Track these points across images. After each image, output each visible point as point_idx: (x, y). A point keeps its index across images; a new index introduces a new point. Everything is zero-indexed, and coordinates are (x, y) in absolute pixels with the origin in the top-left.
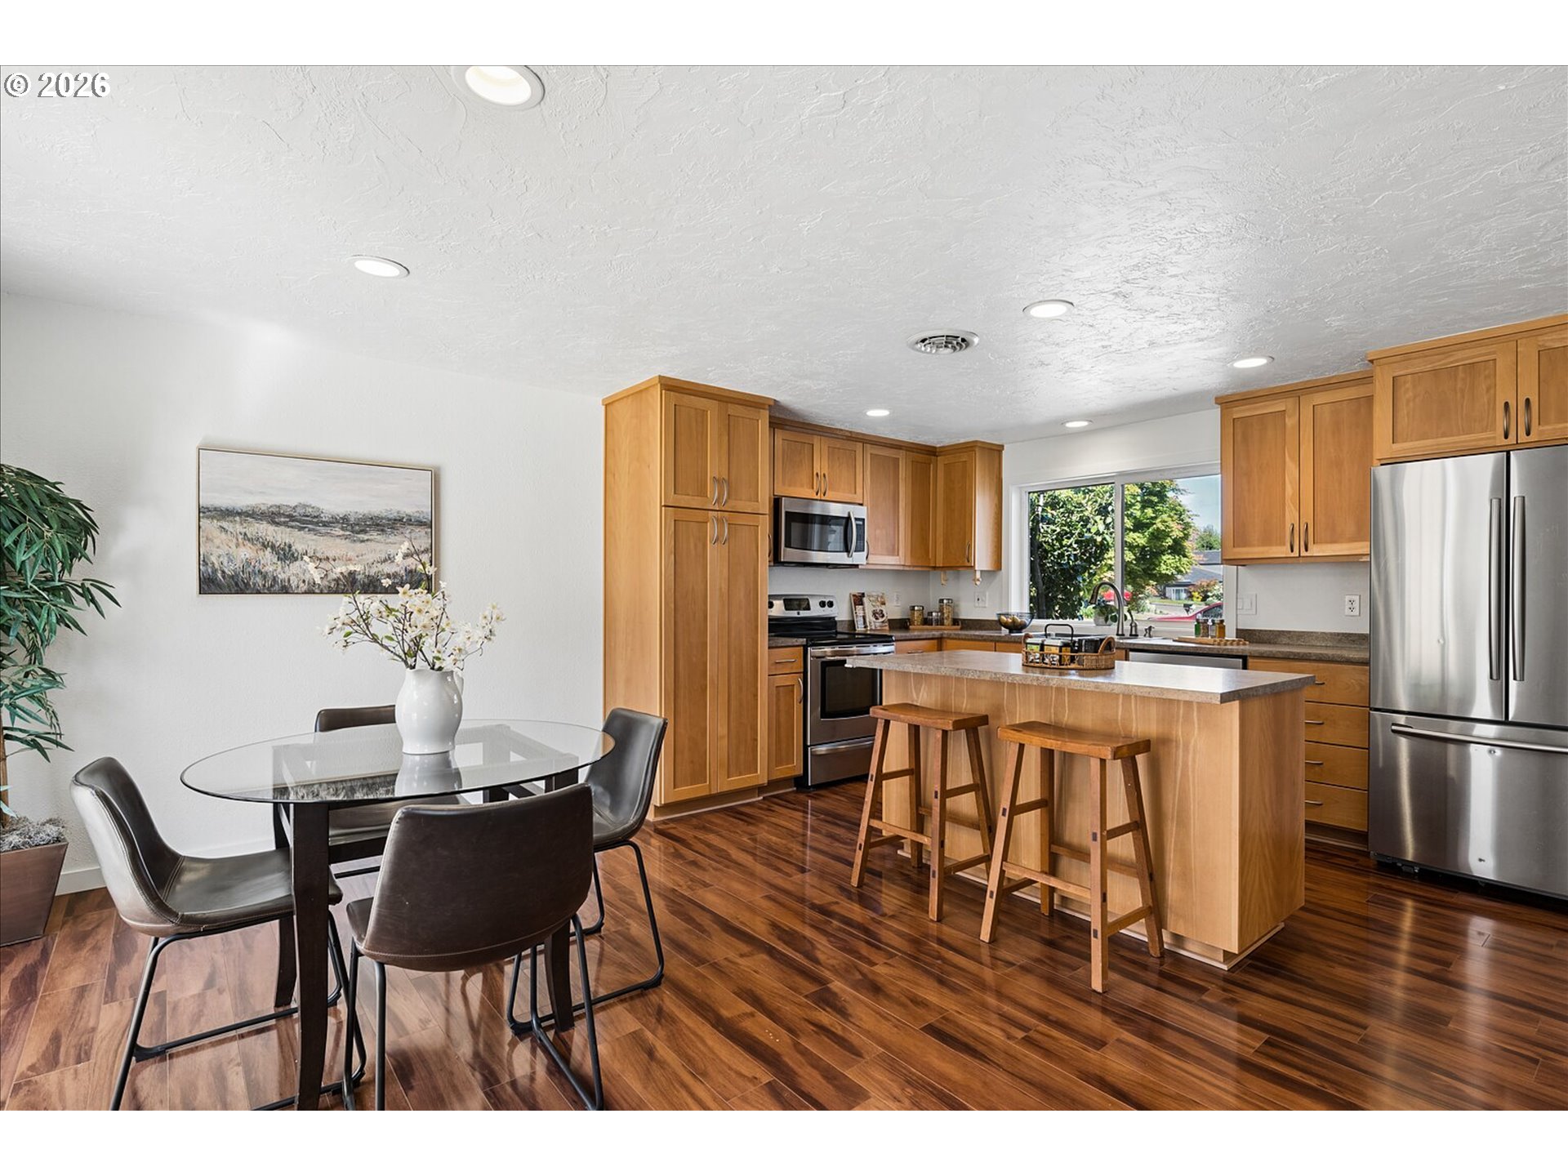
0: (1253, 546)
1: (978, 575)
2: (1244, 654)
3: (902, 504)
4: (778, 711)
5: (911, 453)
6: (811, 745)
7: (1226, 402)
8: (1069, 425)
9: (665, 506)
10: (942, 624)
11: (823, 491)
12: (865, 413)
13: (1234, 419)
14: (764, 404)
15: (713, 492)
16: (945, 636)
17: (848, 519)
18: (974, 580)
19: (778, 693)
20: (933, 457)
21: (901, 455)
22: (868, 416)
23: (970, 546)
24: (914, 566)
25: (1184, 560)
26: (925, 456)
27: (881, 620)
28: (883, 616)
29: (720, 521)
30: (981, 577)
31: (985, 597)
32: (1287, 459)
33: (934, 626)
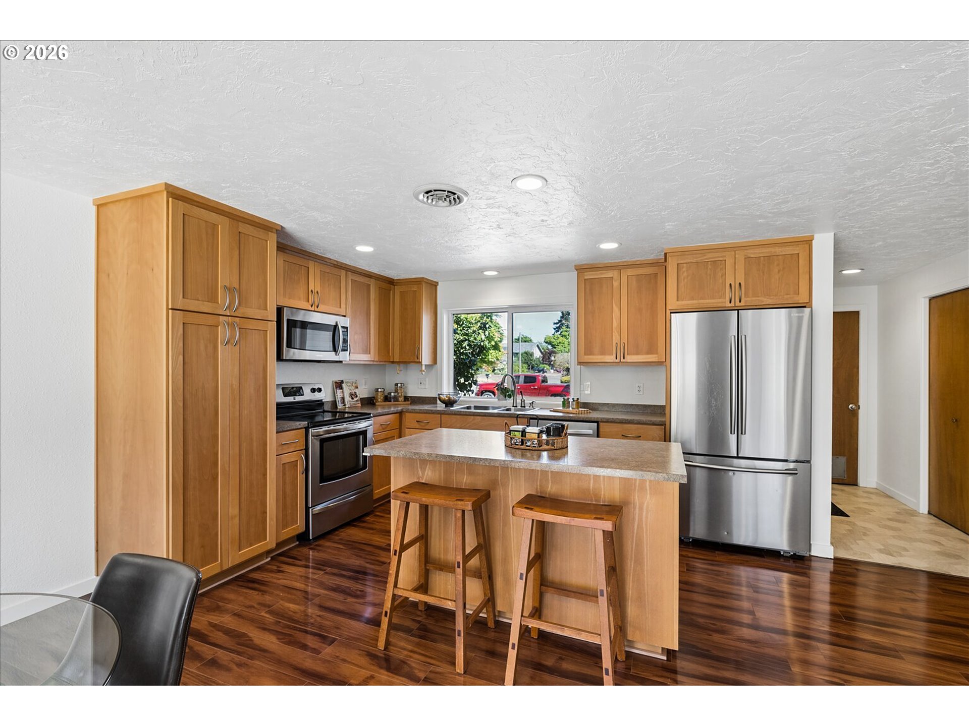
0: (595, 355)
1: (424, 368)
2: (598, 420)
3: (372, 317)
4: (284, 483)
5: (378, 282)
6: (311, 507)
7: (581, 269)
8: (486, 273)
9: (172, 309)
10: (397, 401)
11: (316, 304)
12: (354, 249)
13: (585, 279)
14: (272, 228)
15: (225, 301)
16: (404, 410)
17: (336, 327)
18: (421, 371)
19: (284, 469)
20: (392, 286)
21: (372, 283)
22: (357, 250)
23: (419, 348)
24: (380, 361)
25: (500, 353)
26: (388, 284)
27: (355, 399)
28: (357, 396)
29: (231, 326)
30: (425, 369)
31: (426, 381)
32: (614, 305)
33: (392, 403)
